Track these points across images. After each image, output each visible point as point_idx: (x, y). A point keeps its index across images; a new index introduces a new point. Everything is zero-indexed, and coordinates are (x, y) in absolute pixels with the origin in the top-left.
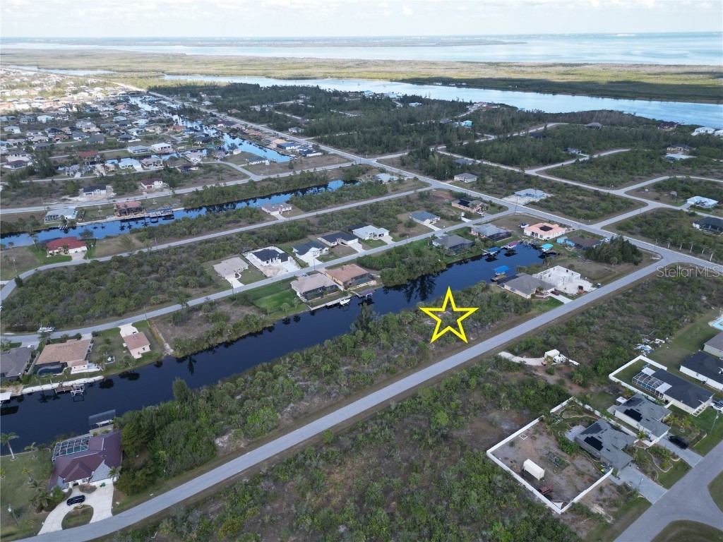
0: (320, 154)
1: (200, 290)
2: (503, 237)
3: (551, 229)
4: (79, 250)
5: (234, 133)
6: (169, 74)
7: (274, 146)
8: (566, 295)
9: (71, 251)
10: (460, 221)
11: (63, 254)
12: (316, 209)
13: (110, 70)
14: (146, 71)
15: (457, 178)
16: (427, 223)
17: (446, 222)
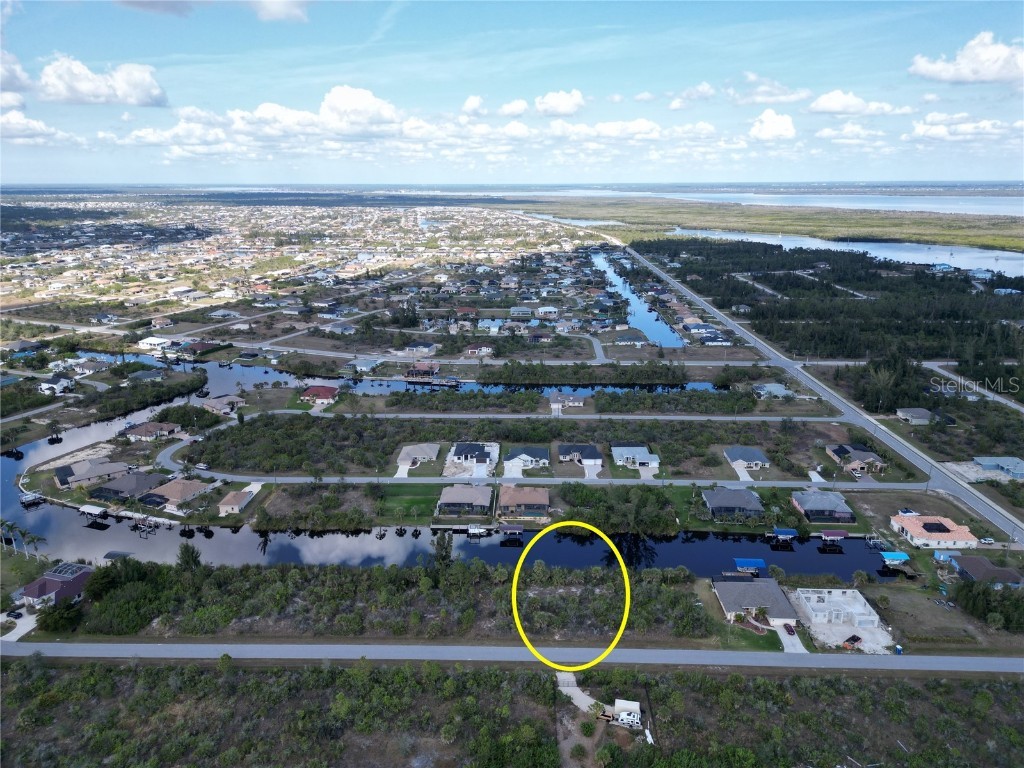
0: (729, 344)
1: (362, 468)
2: (838, 520)
3: (948, 531)
4: (326, 401)
5: (656, 305)
6: (683, 228)
7: (681, 326)
8: (809, 641)
9: (319, 401)
10: (806, 477)
11: (311, 403)
12: (615, 412)
13: (622, 221)
14: (653, 224)
15: (900, 414)
16: (740, 467)
17: (776, 471)
